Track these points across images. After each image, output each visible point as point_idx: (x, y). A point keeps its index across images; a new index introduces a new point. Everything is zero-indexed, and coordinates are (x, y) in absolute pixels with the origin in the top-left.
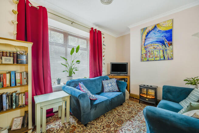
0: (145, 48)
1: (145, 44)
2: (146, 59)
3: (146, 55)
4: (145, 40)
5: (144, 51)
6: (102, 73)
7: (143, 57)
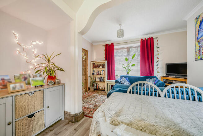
0: (199, 42)
1: (199, 37)
2: (200, 57)
3: (199, 52)
4: (199, 31)
5: (198, 48)
6: (154, 74)
7: (196, 55)
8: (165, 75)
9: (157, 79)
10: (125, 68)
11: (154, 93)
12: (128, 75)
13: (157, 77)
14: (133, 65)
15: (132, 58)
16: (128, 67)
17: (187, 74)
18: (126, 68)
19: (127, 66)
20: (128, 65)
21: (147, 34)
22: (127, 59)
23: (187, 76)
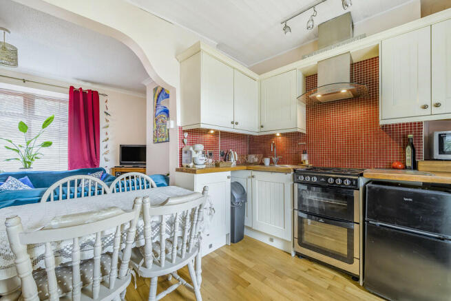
0: (156, 121)
1: (157, 114)
3: (156, 133)
4: (156, 107)
5: (155, 127)
6: (98, 163)
7: (154, 136)
8: (119, 165)
9: (105, 172)
10: (18, 151)
11: (96, 191)
12: (27, 171)
13: (105, 169)
14: (47, 144)
15: (44, 126)
16: (28, 149)
17: (145, 161)
18: (22, 150)
19: (24, 144)
20: (28, 143)
21: (86, 81)
22: (23, 127)
23: (145, 164)
